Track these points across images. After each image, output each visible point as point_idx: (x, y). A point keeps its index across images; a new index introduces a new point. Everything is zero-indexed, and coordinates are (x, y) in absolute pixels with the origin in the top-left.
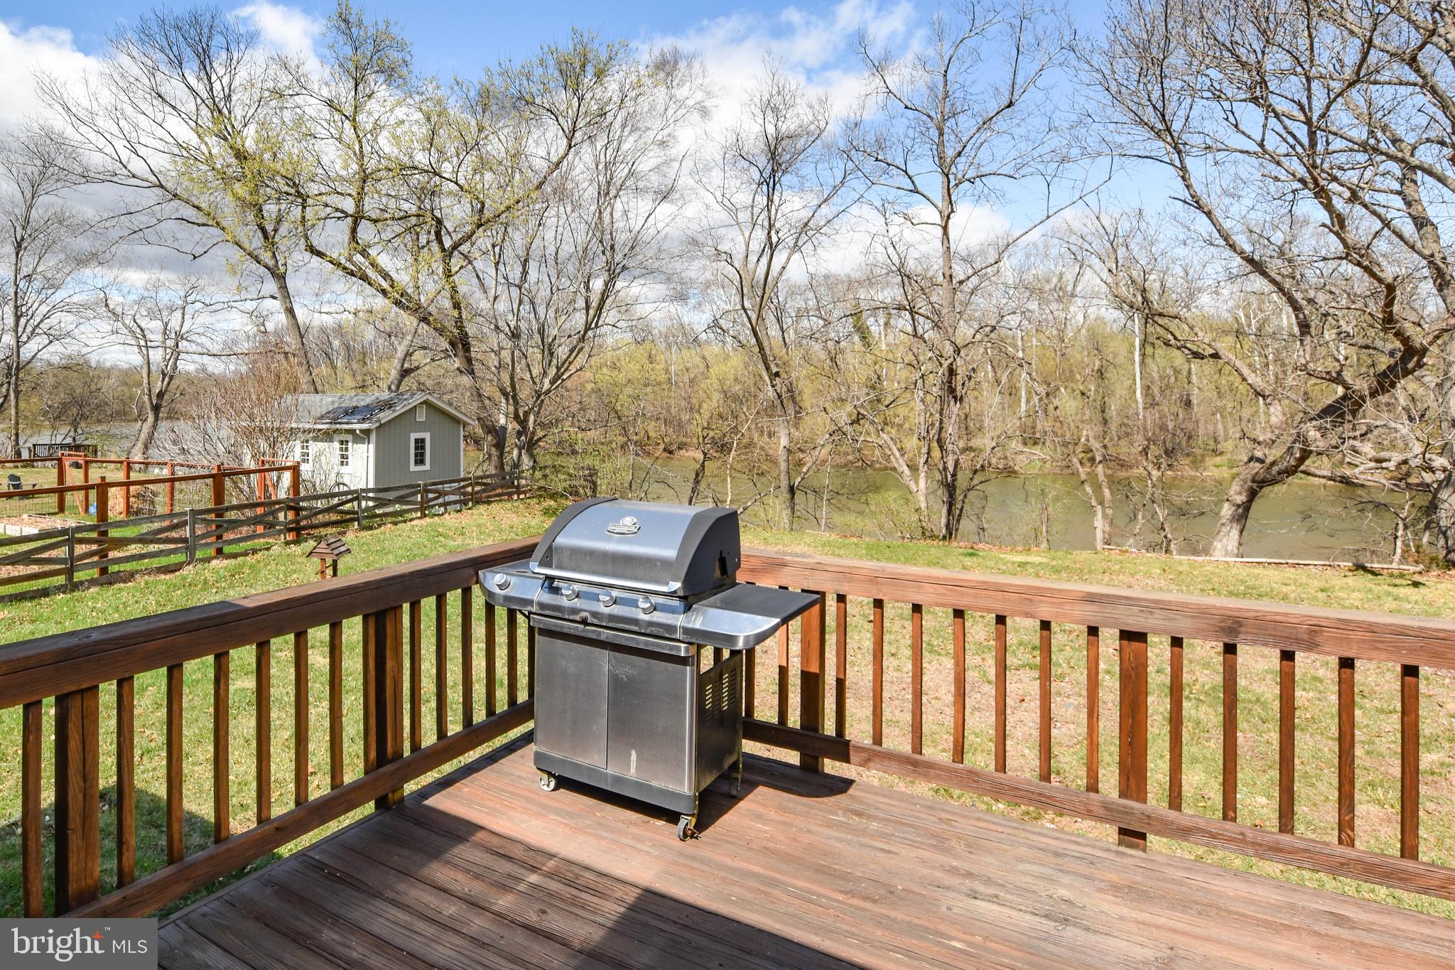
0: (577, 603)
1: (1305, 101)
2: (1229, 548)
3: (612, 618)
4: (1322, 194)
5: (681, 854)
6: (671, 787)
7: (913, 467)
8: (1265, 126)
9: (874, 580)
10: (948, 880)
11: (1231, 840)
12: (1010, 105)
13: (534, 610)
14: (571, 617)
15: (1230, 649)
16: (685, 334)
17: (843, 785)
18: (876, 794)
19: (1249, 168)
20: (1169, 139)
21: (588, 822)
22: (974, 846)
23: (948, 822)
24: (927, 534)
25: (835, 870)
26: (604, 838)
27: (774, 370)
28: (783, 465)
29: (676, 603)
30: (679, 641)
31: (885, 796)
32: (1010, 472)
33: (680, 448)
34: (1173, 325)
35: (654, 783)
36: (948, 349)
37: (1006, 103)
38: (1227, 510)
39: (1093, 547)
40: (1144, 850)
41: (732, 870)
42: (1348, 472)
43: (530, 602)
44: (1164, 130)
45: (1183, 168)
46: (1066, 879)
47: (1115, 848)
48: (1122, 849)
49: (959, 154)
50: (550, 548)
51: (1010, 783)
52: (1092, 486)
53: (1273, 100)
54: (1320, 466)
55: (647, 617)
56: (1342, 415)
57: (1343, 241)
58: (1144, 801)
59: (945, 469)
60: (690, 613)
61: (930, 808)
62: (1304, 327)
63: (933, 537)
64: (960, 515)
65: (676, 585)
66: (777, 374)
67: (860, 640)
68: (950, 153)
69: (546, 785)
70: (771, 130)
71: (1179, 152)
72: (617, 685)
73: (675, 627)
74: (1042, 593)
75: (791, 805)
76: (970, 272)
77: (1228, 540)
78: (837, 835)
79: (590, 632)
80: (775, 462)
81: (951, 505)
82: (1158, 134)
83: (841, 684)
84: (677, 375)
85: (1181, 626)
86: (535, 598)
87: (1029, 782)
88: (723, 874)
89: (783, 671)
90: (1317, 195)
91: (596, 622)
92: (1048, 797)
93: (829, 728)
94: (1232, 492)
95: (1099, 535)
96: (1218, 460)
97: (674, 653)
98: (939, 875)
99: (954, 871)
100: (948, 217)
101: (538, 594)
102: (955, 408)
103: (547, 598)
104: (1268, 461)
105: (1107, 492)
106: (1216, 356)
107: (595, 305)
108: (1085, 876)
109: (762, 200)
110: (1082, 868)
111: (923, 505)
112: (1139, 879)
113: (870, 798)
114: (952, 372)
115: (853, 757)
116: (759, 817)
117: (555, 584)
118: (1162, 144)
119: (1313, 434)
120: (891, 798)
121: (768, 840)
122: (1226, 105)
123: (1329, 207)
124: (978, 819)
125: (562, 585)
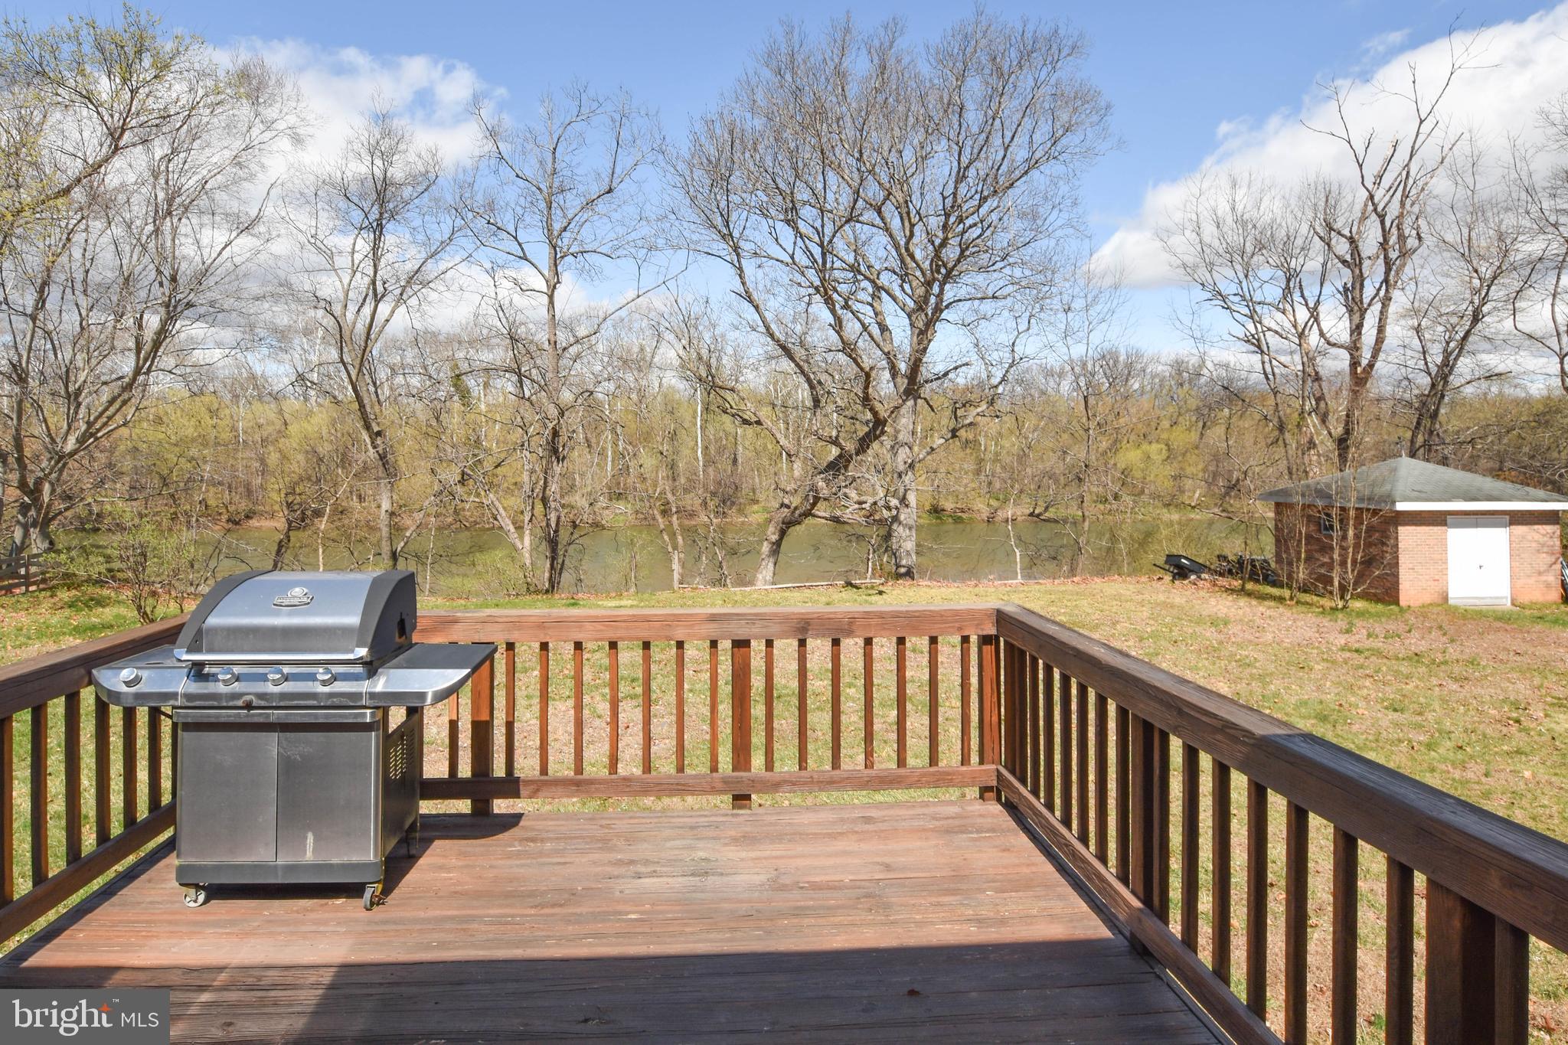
0: (237, 687)
1: (820, 229)
2: (768, 578)
3: (283, 696)
4: (829, 301)
5: (370, 922)
6: (355, 858)
7: (519, 528)
8: (795, 243)
9: (541, 625)
10: (616, 871)
11: (805, 783)
12: (610, 191)
13: (178, 703)
14: (231, 704)
15: (802, 643)
16: (256, 387)
17: (512, 821)
18: (545, 820)
19: (783, 274)
20: (731, 243)
21: (256, 924)
22: (631, 839)
23: (608, 826)
24: (531, 589)
25: (522, 892)
26: (280, 934)
27: (376, 429)
28: (385, 531)
29: (359, 669)
30: (365, 707)
31: (552, 820)
32: (597, 525)
33: (248, 517)
34: (728, 395)
35: (335, 861)
36: (553, 412)
37: (607, 188)
38: (766, 548)
39: (670, 587)
40: (750, 808)
41: (428, 921)
42: (838, 513)
43: (174, 696)
44: (726, 237)
45: (740, 269)
46: (701, 844)
47: (730, 812)
48: (735, 811)
49: (565, 229)
50: (200, 632)
51: (655, 781)
52: (668, 535)
53: (801, 224)
54: (822, 510)
55: (327, 689)
56: (838, 470)
57: (841, 337)
58: (750, 770)
59: (548, 525)
60: (375, 678)
61: (590, 819)
62: (816, 402)
63: (537, 592)
64: (561, 569)
65: (362, 652)
66: (379, 434)
67: (528, 682)
68: (557, 226)
69: (193, 900)
70: (378, 173)
71: (738, 255)
72: (288, 768)
73: (361, 694)
74: (677, 618)
75: (469, 849)
76: (572, 340)
77: (766, 571)
78: (518, 862)
79: (257, 716)
80: (372, 529)
81: (553, 559)
82: (723, 237)
83: (510, 726)
84: (245, 432)
85: (773, 630)
86: (180, 690)
87: (670, 777)
88: (418, 927)
89: (453, 725)
90: (826, 302)
91: (263, 703)
92: (683, 785)
93: (499, 770)
94: (769, 533)
95: (676, 576)
96: (756, 507)
97: (360, 720)
98: (609, 869)
99: (620, 863)
100: (555, 287)
101: (182, 685)
102: (558, 469)
103: (195, 688)
104: (794, 505)
105: (680, 539)
106: (759, 423)
107: (147, 347)
108: (714, 838)
109: (363, 246)
110: (711, 833)
111: (528, 562)
112: (748, 829)
113: (540, 825)
114: (555, 433)
115: (523, 792)
116: (442, 868)
117: (206, 670)
118: (726, 246)
119: (821, 484)
120: (558, 820)
121: (454, 884)
122: (771, 221)
123: (833, 311)
124: (631, 818)
125: (214, 670)
